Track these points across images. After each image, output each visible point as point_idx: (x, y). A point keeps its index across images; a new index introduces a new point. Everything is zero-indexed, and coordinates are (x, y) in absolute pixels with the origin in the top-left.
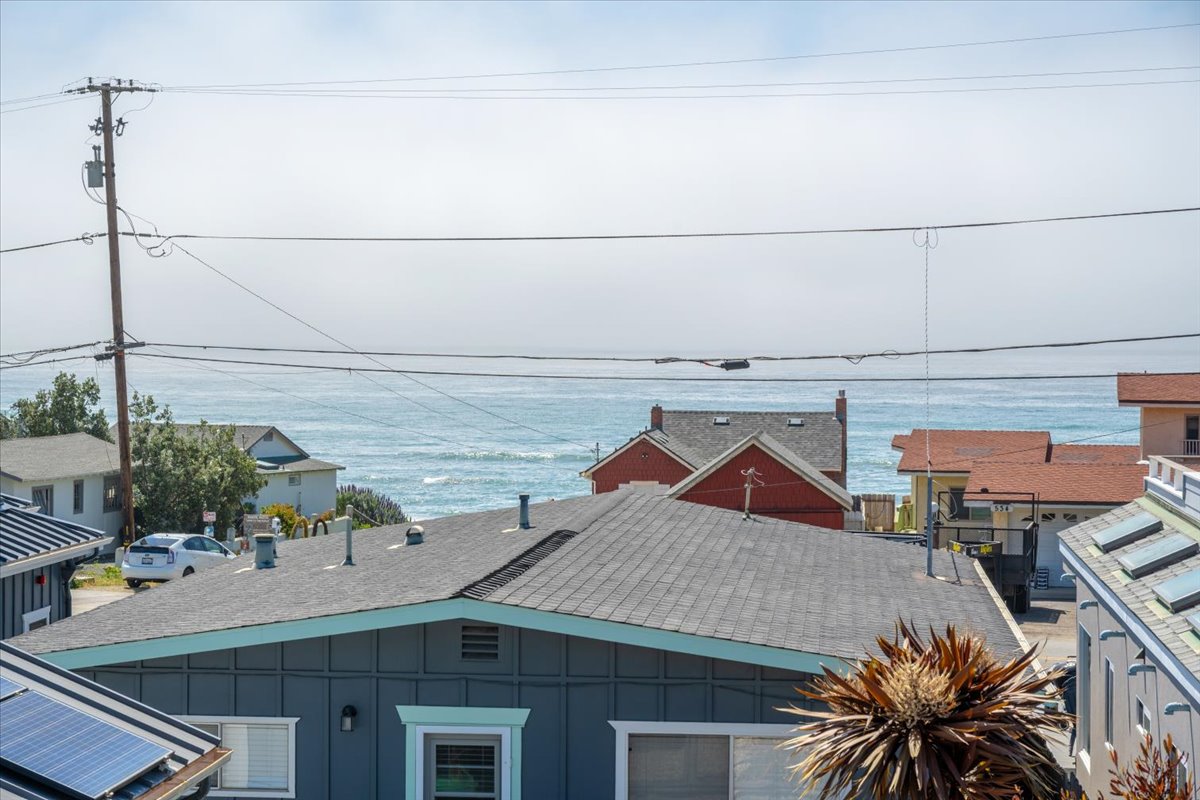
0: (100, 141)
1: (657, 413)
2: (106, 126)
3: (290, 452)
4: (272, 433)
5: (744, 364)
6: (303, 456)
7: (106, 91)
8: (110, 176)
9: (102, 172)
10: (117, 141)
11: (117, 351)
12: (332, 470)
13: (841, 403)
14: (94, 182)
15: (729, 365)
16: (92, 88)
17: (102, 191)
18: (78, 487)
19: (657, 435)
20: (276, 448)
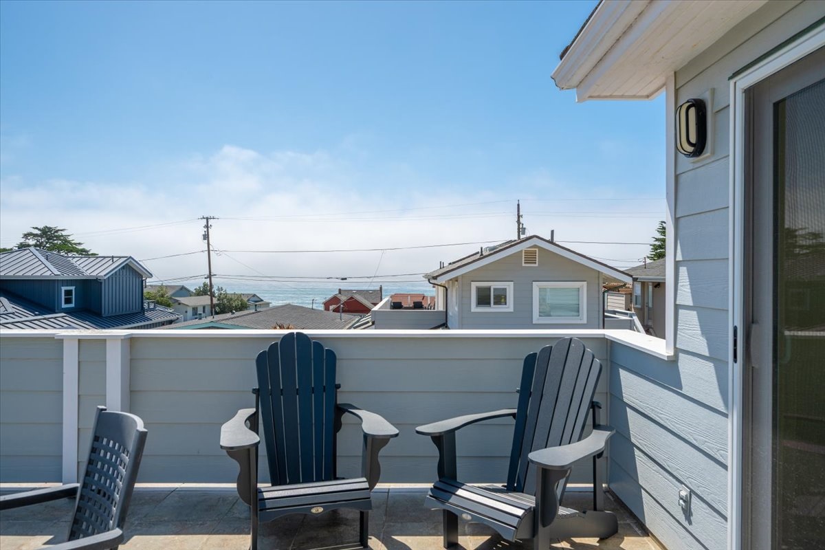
0: (206, 230)
1: (340, 290)
2: (207, 227)
3: (259, 300)
4: (254, 295)
5: (346, 279)
6: (262, 300)
7: (207, 219)
8: (208, 237)
9: (206, 237)
10: (210, 230)
11: (210, 276)
12: (268, 304)
13: (381, 288)
14: (204, 239)
15: (343, 279)
16: (204, 218)
17: (206, 241)
18: (204, 308)
19: (339, 295)
20: (255, 299)
